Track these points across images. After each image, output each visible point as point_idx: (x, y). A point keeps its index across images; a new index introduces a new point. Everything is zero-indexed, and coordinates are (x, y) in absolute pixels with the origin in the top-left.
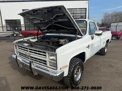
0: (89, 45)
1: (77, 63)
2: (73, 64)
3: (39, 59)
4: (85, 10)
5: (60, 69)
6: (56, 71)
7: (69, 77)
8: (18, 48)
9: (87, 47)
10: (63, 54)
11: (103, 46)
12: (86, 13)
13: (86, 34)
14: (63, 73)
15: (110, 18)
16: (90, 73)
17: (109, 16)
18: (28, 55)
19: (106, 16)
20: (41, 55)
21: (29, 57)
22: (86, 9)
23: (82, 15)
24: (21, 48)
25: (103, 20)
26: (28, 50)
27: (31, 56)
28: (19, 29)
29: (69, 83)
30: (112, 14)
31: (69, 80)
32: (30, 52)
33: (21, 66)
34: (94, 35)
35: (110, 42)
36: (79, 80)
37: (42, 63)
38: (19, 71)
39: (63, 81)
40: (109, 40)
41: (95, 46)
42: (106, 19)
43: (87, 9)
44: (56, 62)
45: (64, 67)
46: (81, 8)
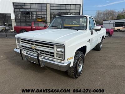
0: (89, 39)
1: (80, 55)
2: (77, 56)
3: (46, 52)
5: (68, 60)
6: (63, 62)
7: (74, 68)
8: (20, 42)
9: (88, 41)
10: (70, 46)
11: (99, 41)
12: (80, 10)
13: (86, 29)
14: (70, 64)
15: (102, 15)
16: (89, 66)
17: (101, 13)
18: (33, 48)
19: (99, 14)
20: (48, 47)
21: (35, 50)
22: (80, 5)
23: (76, 12)
24: (25, 41)
25: (96, 17)
26: (34, 43)
27: (37, 48)
28: (10, 24)
29: (74, 73)
30: (104, 12)
31: (74, 70)
32: (35, 45)
33: (25, 59)
34: (93, 30)
35: (104, 39)
36: (81, 72)
37: (49, 55)
38: (19, 66)
39: (67, 72)
40: (104, 36)
41: (94, 41)
42: (98, 17)
44: (63, 53)
45: (71, 58)
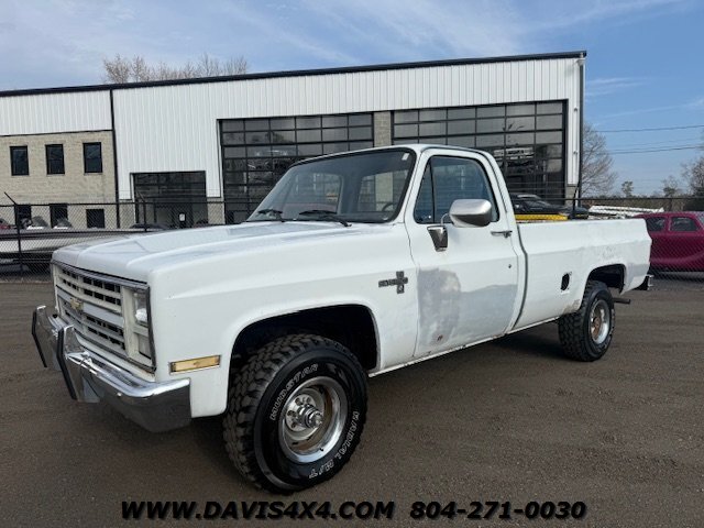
0: (400, 274)
4: (559, 108)
5: (172, 371)
8: (58, 282)
9: (384, 283)
12: (564, 130)
13: (393, 217)
18: (75, 304)
20: (113, 301)
21: (83, 321)
22: (565, 102)
23: (542, 139)
26: (80, 283)
43: (573, 105)
44: (148, 330)
45: (199, 363)
46: (535, 103)
